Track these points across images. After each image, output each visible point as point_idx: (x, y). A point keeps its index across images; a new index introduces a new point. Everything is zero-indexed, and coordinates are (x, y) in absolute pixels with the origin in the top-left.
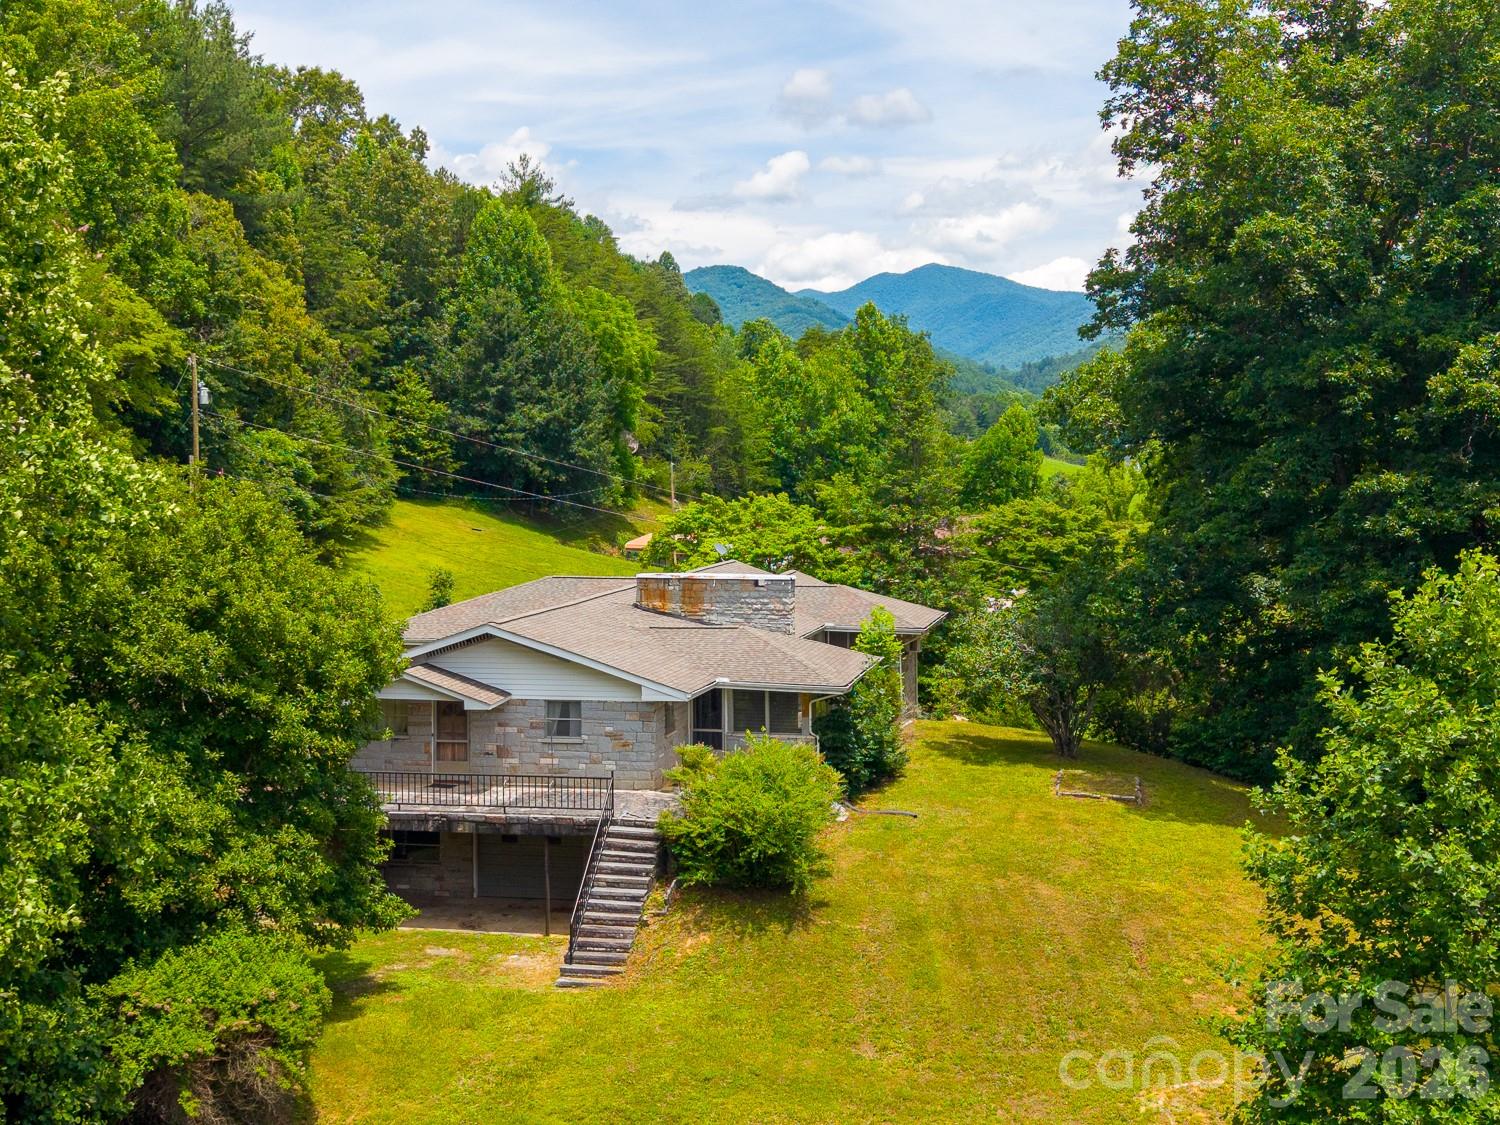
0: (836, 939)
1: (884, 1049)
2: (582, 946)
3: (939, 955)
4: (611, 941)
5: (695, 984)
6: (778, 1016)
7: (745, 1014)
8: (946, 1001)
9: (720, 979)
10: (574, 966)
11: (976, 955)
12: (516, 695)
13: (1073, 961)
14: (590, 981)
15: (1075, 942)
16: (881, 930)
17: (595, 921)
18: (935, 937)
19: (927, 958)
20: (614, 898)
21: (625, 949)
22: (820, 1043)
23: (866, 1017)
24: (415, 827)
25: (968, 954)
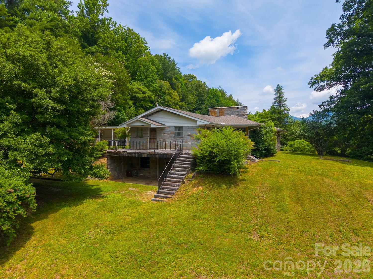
0: (247, 191)
1: (263, 237)
2: (163, 189)
3: (287, 199)
4: (171, 187)
5: (193, 203)
6: (219, 218)
7: (206, 216)
8: (291, 218)
9: (201, 202)
10: (159, 195)
11: (303, 201)
12: (167, 125)
13: (346, 206)
14: (163, 199)
15: (345, 199)
16: (265, 189)
17: (169, 181)
18: (286, 193)
19: (282, 200)
20: (176, 174)
21: (175, 190)
22: (234, 231)
23: (256, 222)
24: (133, 155)
25: (300, 200)
